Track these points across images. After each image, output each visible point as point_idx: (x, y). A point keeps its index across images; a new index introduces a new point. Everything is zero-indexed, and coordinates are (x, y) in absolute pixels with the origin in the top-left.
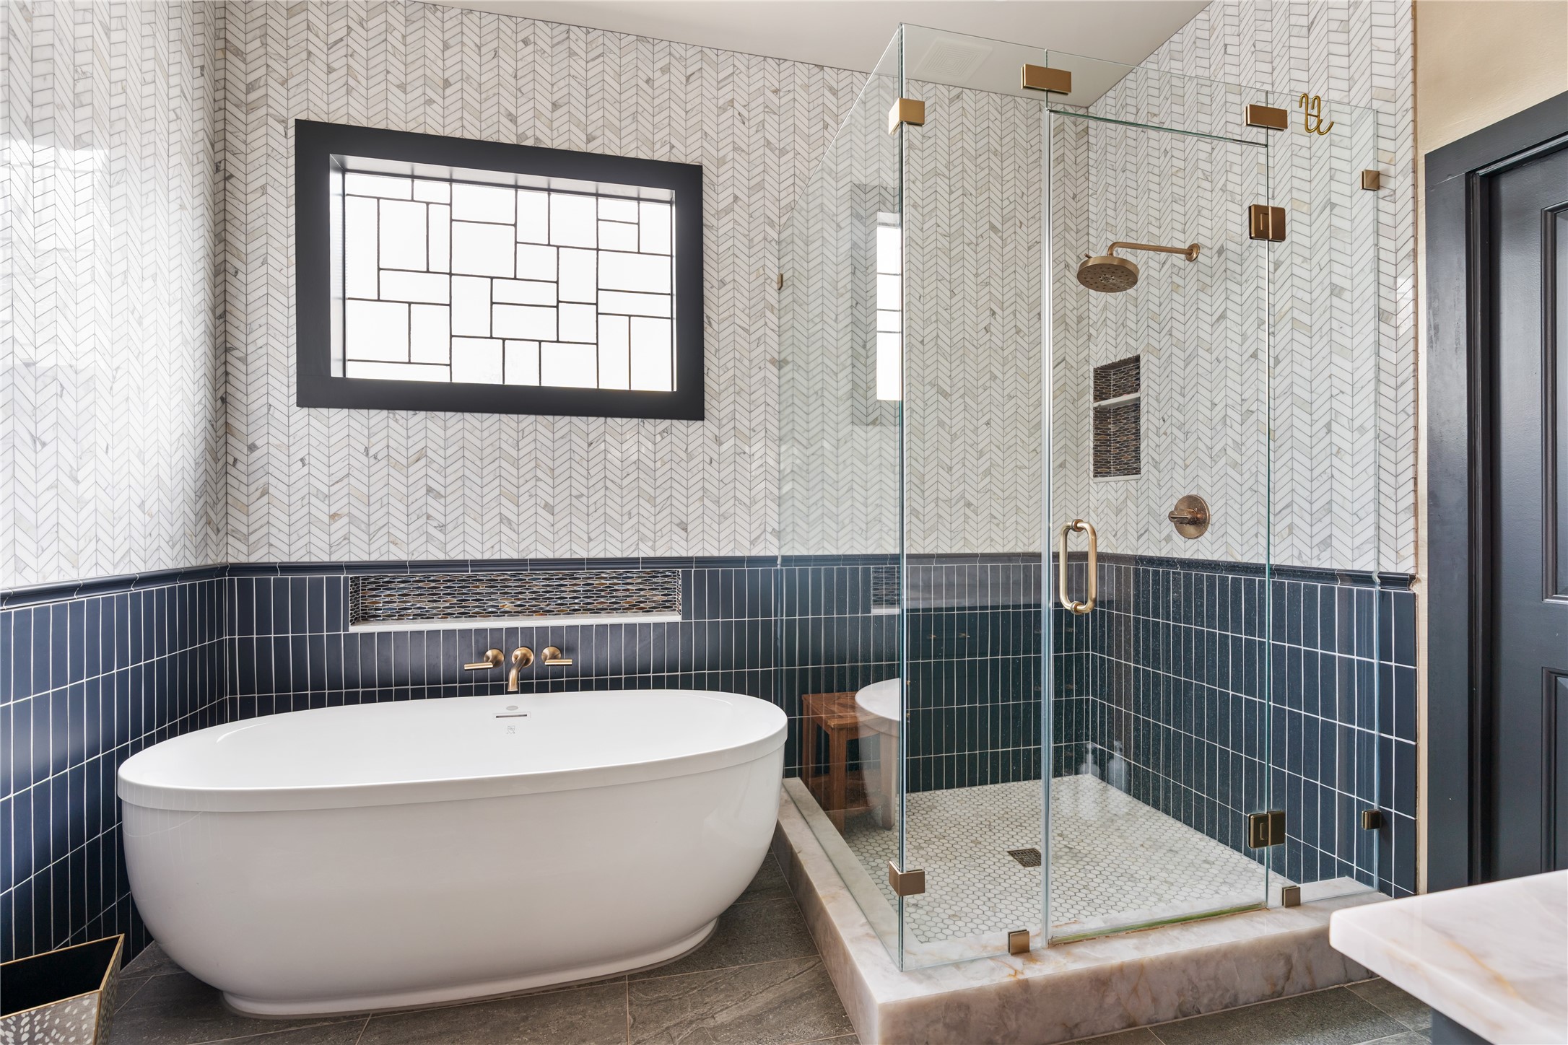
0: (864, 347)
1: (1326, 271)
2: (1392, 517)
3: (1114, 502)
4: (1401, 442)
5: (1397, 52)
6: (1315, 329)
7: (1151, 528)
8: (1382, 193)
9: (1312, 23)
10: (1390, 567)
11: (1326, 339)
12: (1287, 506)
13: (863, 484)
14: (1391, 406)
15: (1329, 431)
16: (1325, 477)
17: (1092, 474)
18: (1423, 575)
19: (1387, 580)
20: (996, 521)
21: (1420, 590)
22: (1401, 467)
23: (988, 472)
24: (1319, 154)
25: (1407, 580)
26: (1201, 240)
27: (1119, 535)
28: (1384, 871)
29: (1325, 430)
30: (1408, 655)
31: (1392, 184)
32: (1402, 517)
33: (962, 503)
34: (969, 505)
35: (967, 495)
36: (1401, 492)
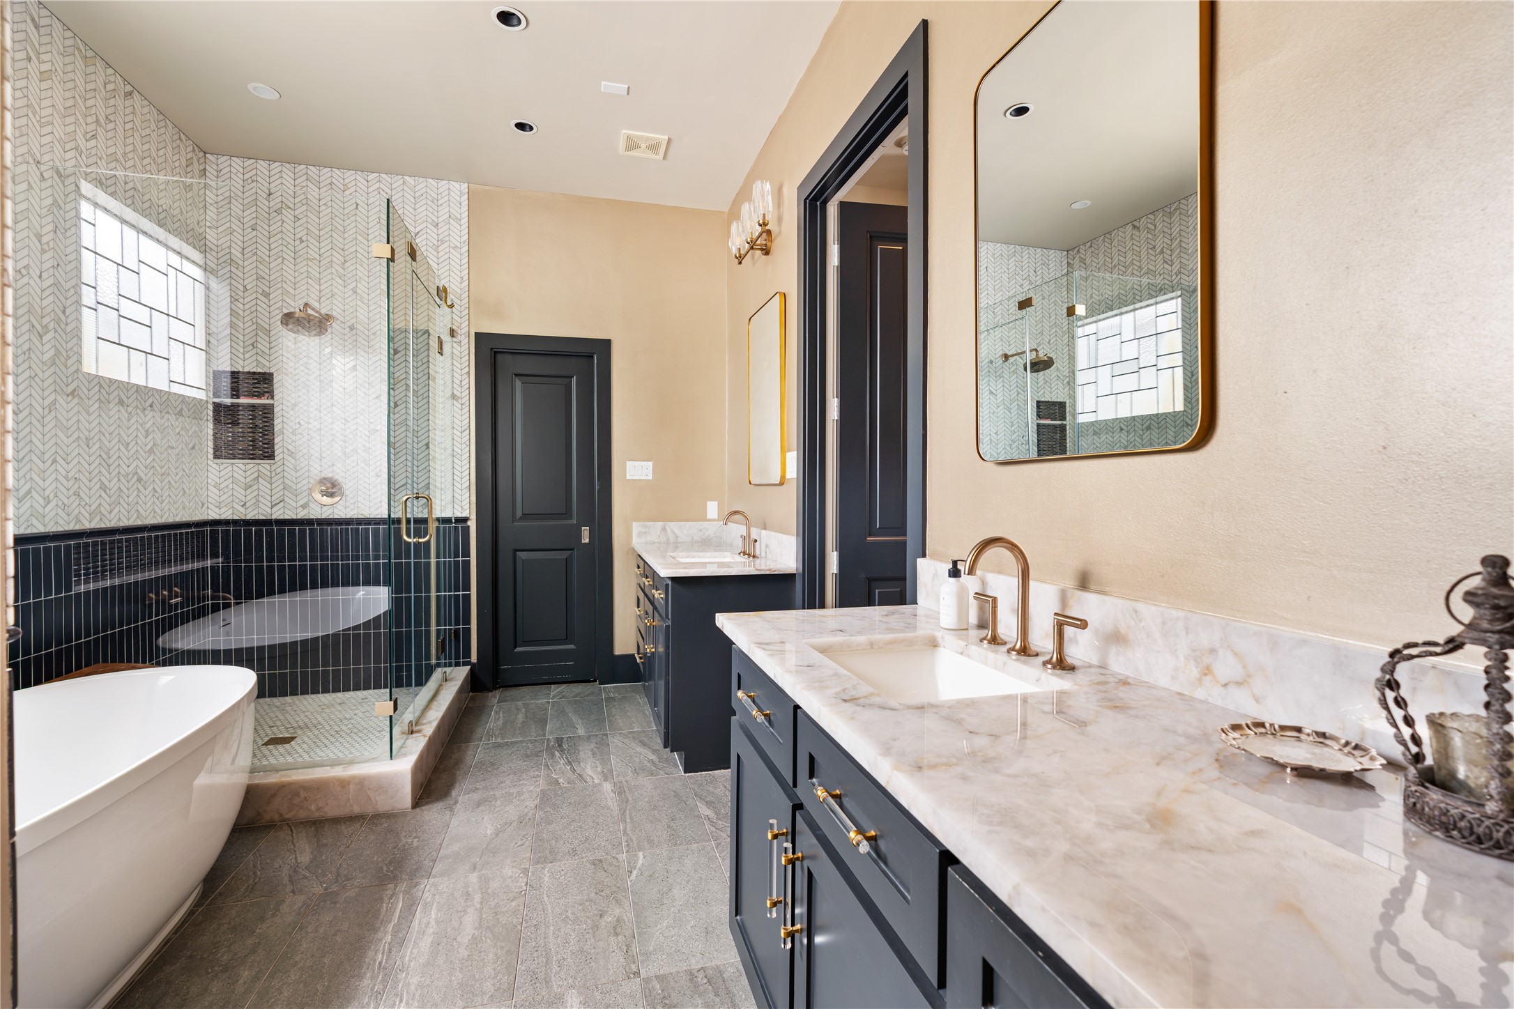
0: (64, 312)
1: (425, 366)
2: (460, 492)
3: (243, 480)
4: (464, 457)
5: (462, 278)
6: (419, 393)
7: (286, 499)
8: (454, 339)
9: (418, 233)
10: (459, 515)
11: (425, 401)
12: (403, 485)
13: (65, 457)
14: (459, 440)
15: (428, 448)
16: (425, 471)
17: (211, 456)
18: (473, 517)
19: (459, 520)
20: (157, 495)
21: (472, 525)
22: (464, 469)
23: (151, 451)
24: (422, 303)
25: (465, 520)
26: (334, 314)
27: (248, 505)
28: (457, 657)
29: (425, 447)
30: (467, 553)
31: (459, 337)
32: (464, 491)
33: (135, 479)
34: (139, 480)
35: (139, 471)
36: (464, 480)
